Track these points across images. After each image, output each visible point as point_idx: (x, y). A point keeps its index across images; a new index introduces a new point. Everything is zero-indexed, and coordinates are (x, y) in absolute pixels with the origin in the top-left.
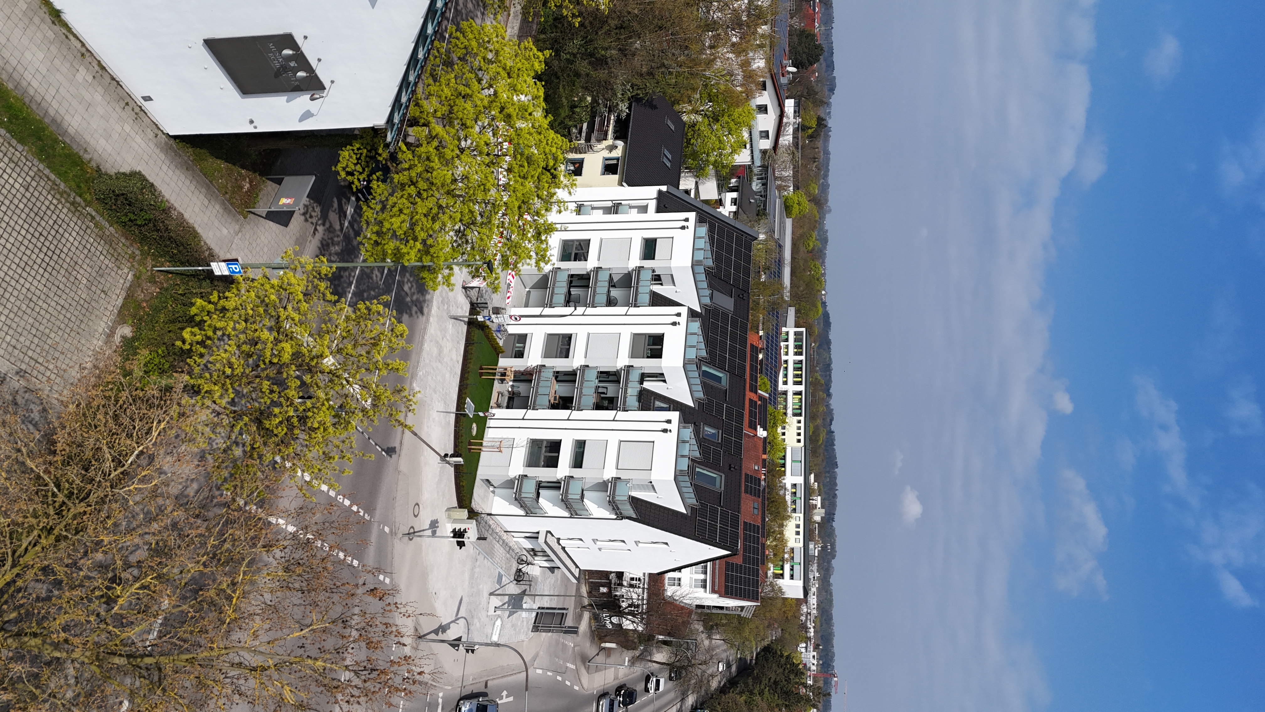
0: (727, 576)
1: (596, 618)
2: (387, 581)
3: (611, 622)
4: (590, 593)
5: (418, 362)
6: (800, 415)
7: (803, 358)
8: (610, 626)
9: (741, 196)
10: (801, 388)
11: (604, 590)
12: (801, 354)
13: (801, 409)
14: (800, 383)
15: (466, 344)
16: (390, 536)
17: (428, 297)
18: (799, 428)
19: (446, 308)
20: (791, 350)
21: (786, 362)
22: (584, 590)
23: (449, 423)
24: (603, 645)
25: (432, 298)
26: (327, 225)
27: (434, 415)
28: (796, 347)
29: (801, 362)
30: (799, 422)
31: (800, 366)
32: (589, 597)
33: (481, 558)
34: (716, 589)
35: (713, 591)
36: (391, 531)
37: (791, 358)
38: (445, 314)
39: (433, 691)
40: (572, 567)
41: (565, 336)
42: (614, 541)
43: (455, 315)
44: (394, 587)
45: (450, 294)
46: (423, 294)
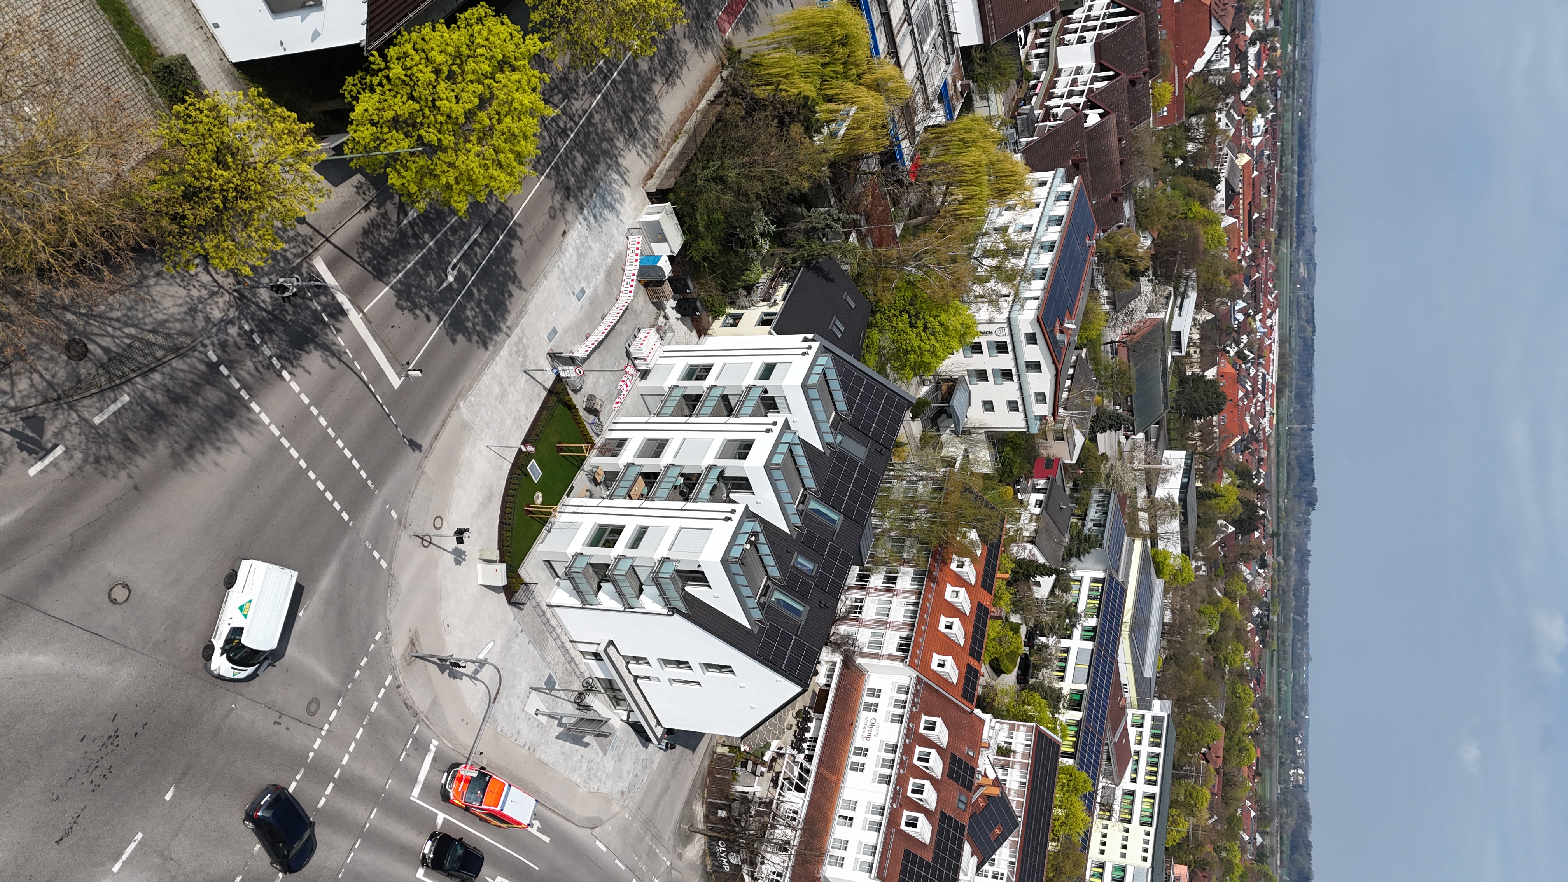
1: (711, 852)
2: (384, 564)
3: (728, 862)
4: (706, 817)
6: (1150, 825)
7: (1161, 750)
8: (727, 868)
9: (1048, 499)
10: (1155, 790)
11: (722, 814)
12: (1158, 745)
13: (1152, 817)
14: (1154, 783)
15: (541, 408)
16: (396, 523)
18: (1147, 842)
20: (1147, 738)
21: (1138, 753)
22: (699, 810)
26: (382, 211)
28: (1153, 736)
29: (1157, 756)
30: (1148, 834)
31: (1156, 760)
32: (705, 822)
33: (523, 638)
36: (400, 521)
37: (1146, 749)
38: (518, 365)
39: (425, 729)
40: (653, 723)
41: (662, 440)
42: (679, 664)
43: (532, 373)
44: (392, 577)
45: (530, 351)
46: (490, 331)
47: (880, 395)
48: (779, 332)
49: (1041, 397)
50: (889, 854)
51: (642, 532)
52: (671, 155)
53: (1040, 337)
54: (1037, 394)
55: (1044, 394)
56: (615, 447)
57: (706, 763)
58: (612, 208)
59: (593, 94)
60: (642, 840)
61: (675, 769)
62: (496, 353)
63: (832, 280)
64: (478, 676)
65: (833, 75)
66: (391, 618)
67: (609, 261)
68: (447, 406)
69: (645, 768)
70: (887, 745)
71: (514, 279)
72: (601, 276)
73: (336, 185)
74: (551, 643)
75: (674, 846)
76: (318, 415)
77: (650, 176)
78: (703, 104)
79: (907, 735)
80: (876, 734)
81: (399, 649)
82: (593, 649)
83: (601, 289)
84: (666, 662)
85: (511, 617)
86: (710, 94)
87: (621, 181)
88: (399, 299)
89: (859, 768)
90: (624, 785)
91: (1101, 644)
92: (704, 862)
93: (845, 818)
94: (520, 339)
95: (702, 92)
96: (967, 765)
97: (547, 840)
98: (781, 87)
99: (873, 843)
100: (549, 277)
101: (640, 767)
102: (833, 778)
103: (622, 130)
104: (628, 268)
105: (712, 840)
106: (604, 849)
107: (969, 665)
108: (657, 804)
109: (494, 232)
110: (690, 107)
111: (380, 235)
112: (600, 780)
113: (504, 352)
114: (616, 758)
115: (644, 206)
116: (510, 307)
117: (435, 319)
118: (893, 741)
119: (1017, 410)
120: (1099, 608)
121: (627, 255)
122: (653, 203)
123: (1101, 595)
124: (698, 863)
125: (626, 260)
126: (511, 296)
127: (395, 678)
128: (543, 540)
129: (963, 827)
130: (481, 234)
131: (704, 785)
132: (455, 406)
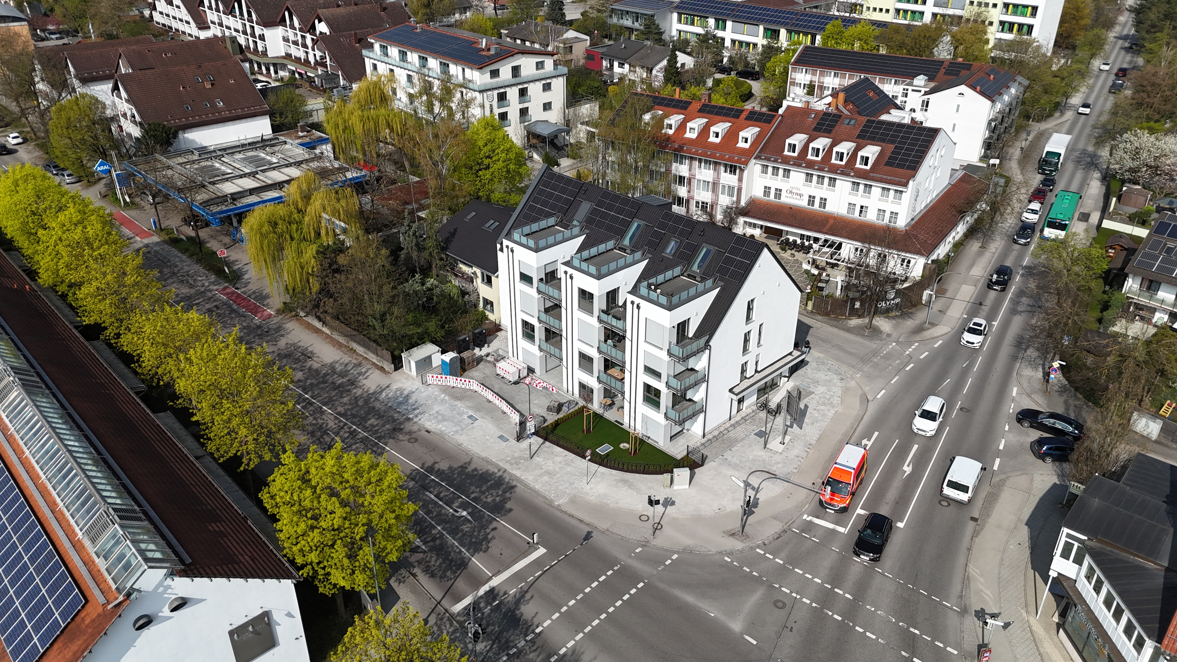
0: (899, 166)
1: (886, 313)
2: (675, 557)
3: (893, 299)
4: (860, 317)
5: (544, 497)
8: (898, 300)
9: (617, 58)
11: (857, 305)
15: (558, 445)
16: (645, 548)
17: (507, 480)
19: (522, 461)
22: (854, 322)
23: (603, 473)
24: (924, 302)
25: (510, 473)
27: (588, 487)
32: (864, 317)
33: (728, 455)
34: (904, 180)
35: (906, 185)
36: (643, 546)
38: (526, 463)
39: (795, 525)
40: (790, 358)
41: (580, 356)
42: (746, 340)
43: (532, 453)
44: (684, 550)
45: (516, 455)
46: (503, 484)
47: (541, 192)
48: (497, 270)
49: (540, 65)
50: (889, 178)
51: (648, 370)
52: (366, 353)
53: (494, 67)
54: (537, 69)
55: (537, 63)
56: (585, 390)
57: (819, 317)
58: (407, 397)
59: (323, 412)
60: (877, 364)
61: (824, 341)
62: (518, 480)
63: (455, 230)
64: (756, 487)
65: (299, 232)
66: (714, 550)
67: (447, 398)
68: (558, 514)
69: (823, 363)
70: (806, 181)
71: (463, 467)
72: (459, 404)
73: (399, 598)
74: (732, 434)
75: (881, 340)
76: (567, 606)
77: (382, 369)
78: (325, 330)
79: (799, 165)
80: (799, 189)
81: (737, 545)
82: (735, 404)
83: (468, 404)
84: (745, 350)
85: (712, 464)
86: (318, 325)
87: (387, 390)
88: (481, 550)
89: (823, 202)
90: (836, 379)
91: (728, 15)
92: (893, 318)
93: (861, 212)
94: (507, 462)
95: (317, 331)
96: (822, 119)
97: (876, 434)
98: (310, 271)
99: (880, 190)
100: (460, 442)
101: (823, 367)
102: (831, 221)
103: (349, 391)
104: (452, 384)
105: (877, 312)
106: (883, 391)
107: (746, 119)
108: (850, 353)
109: (429, 483)
110: (328, 340)
111: (434, 565)
112: (832, 396)
113: (517, 473)
114: (816, 385)
115: (404, 373)
116: (484, 470)
117: (494, 524)
118: (803, 176)
119: (550, 83)
120: (701, 17)
121: (442, 385)
122: (402, 366)
123: (691, 15)
124: (894, 322)
125: (446, 385)
126: (476, 470)
127: (758, 547)
128: (655, 442)
129: (868, 121)
130: (430, 492)
131: (836, 319)
132: (558, 508)
